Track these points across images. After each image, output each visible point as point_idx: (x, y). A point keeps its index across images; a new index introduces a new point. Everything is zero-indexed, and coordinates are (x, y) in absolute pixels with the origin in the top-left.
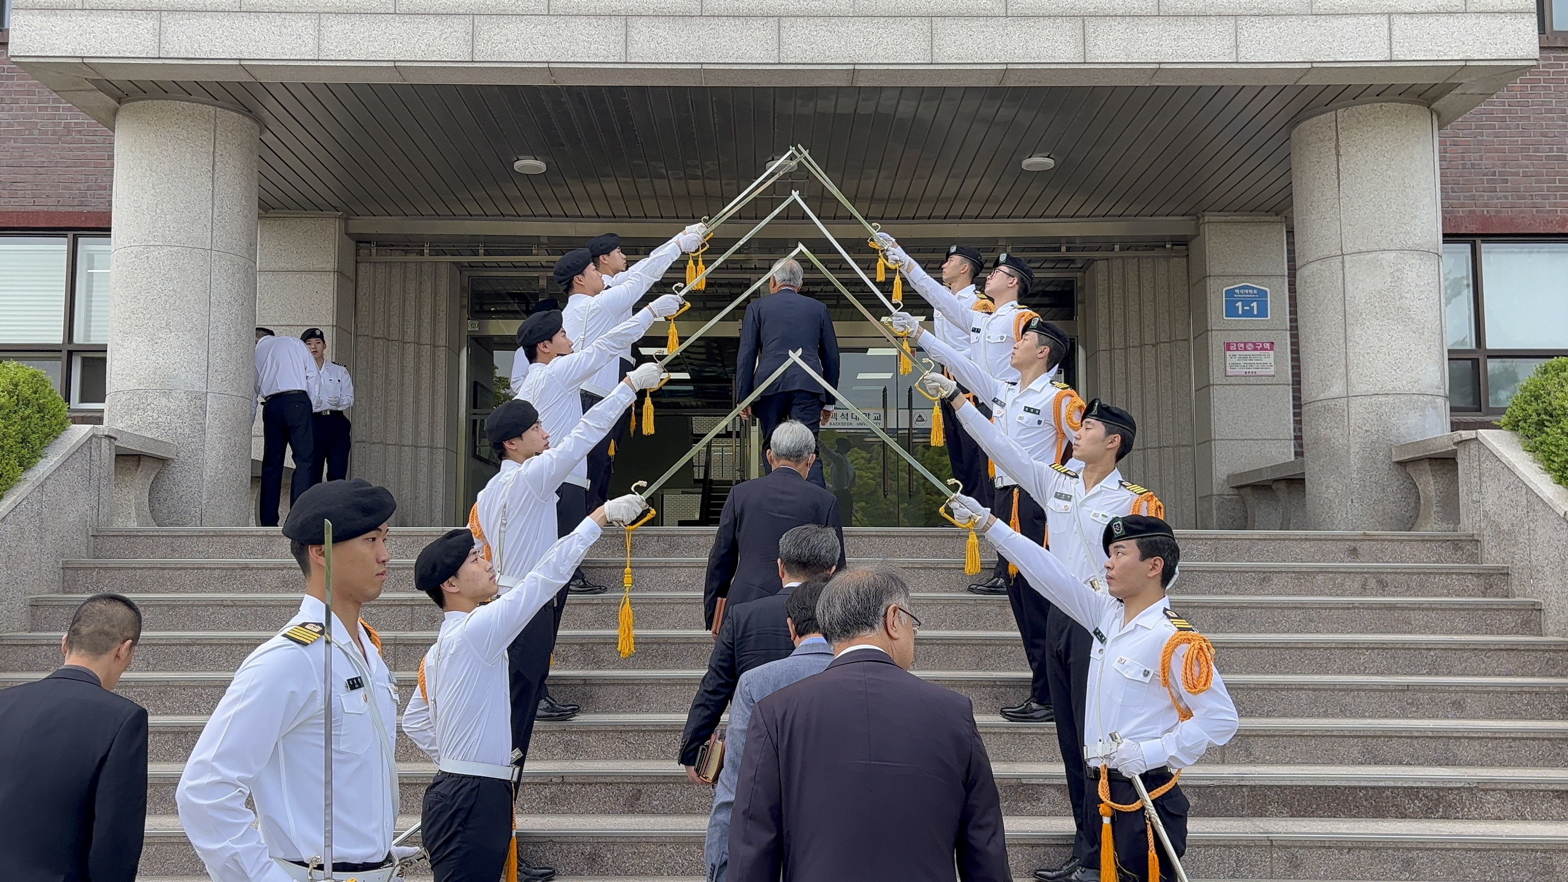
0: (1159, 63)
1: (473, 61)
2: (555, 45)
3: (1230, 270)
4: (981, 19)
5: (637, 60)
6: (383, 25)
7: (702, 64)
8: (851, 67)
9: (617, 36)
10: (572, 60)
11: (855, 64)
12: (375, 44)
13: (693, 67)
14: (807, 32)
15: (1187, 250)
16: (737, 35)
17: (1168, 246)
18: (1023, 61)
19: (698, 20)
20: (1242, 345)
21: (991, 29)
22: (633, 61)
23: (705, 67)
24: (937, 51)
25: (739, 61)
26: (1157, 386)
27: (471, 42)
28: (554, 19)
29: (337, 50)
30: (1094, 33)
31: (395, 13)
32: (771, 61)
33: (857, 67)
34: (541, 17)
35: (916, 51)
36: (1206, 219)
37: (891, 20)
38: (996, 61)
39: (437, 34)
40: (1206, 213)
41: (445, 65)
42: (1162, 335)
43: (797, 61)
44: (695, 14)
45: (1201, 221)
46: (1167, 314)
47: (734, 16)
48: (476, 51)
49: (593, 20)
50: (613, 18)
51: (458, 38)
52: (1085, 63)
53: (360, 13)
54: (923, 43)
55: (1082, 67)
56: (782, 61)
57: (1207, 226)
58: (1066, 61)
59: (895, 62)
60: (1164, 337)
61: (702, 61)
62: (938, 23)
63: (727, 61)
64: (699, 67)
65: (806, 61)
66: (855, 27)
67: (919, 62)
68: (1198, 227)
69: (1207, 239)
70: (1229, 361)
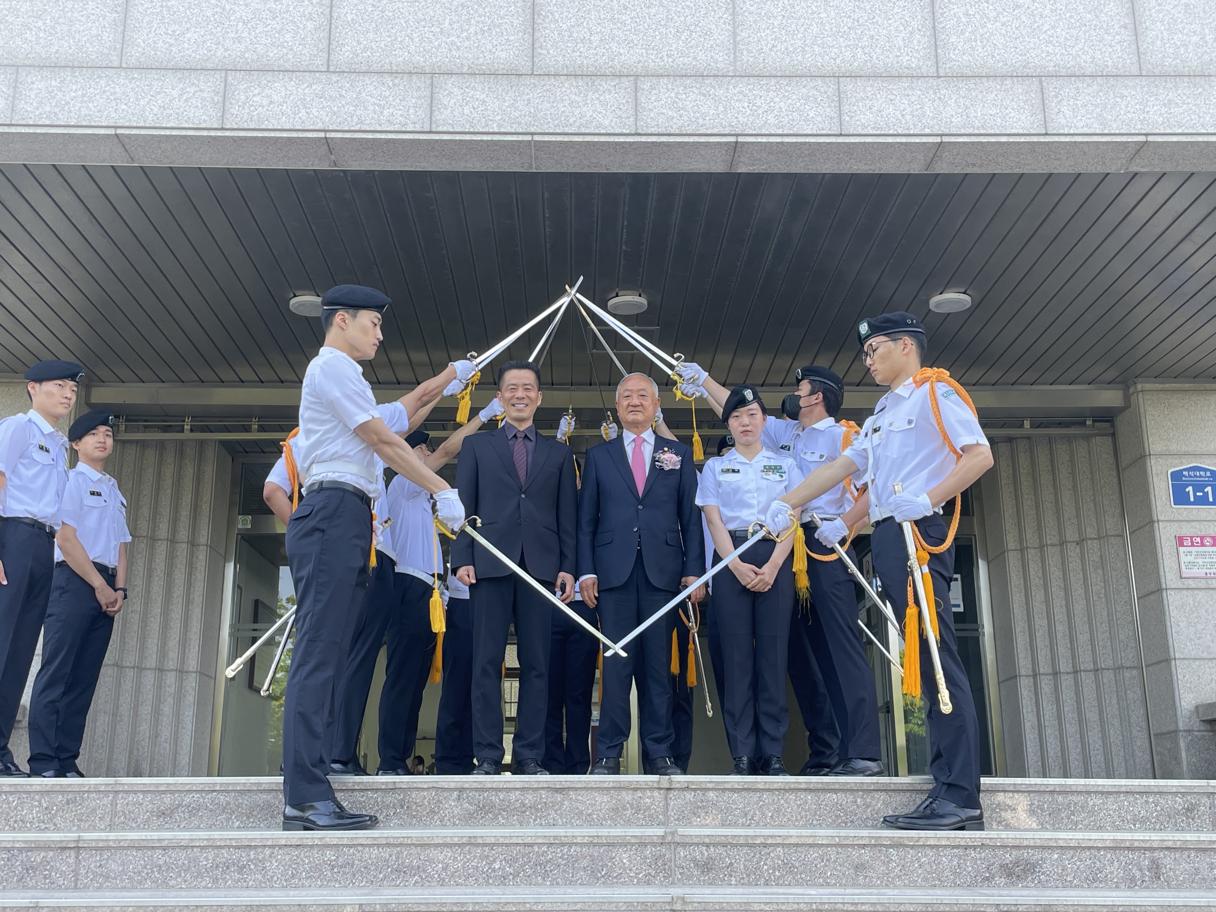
0: (1146, 135)
1: (222, 129)
2: (335, 109)
3: (1174, 447)
4: (904, 79)
5: (445, 129)
6: (103, 83)
7: (532, 134)
8: (732, 139)
9: (419, 98)
10: (357, 128)
11: (737, 135)
12: (91, 105)
13: (520, 138)
14: (672, 95)
15: (1113, 426)
16: (579, 99)
17: (1088, 423)
18: (963, 132)
19: (528, 80)
20: (1198, 540)
21: (919, 93)
22: (440, 129)
23: (537, 138)
24: (847, 119)
25: (583, 130)
26: (1086, 592)
27: (220, 104)
28: (334, 78)
29: (37, 113)
30: (1056, 97)
31: (121, 67)
32: (625, 131)
33: (741, 139)
34: (318, 75)
35: (819, 119)
36: (1139, 386)
37: (784, 82)
38: (927, 131)
39: (175, 93)
40: (1140, 379)
41: (183, 133)
42: (1088, 529)
43: (660, 131)
44: (524, 72)
45: (1131, 390)
46: (1092, 505)
47: (575, 75)
48: (228, 116)
49: (388, 80)
50: (414, 77)
51: (204, 99)
52: (1046, 134)
53: (73, 67)
54: (829, 110)
55: (1042, 139)
56: (640, 131)
57: (1140, 395)
58: (1021, 132)
59: (791, 132)
60: (1091, 532)
61: (532, 130)
62: (848, 86)
63: (567, 130)
64: (528, 138)
65: (672, 131)
66: (737, 89)
67: (824, 132)
68: (1127, 398)
69: (1142, 411)
70: (1184, 559)
